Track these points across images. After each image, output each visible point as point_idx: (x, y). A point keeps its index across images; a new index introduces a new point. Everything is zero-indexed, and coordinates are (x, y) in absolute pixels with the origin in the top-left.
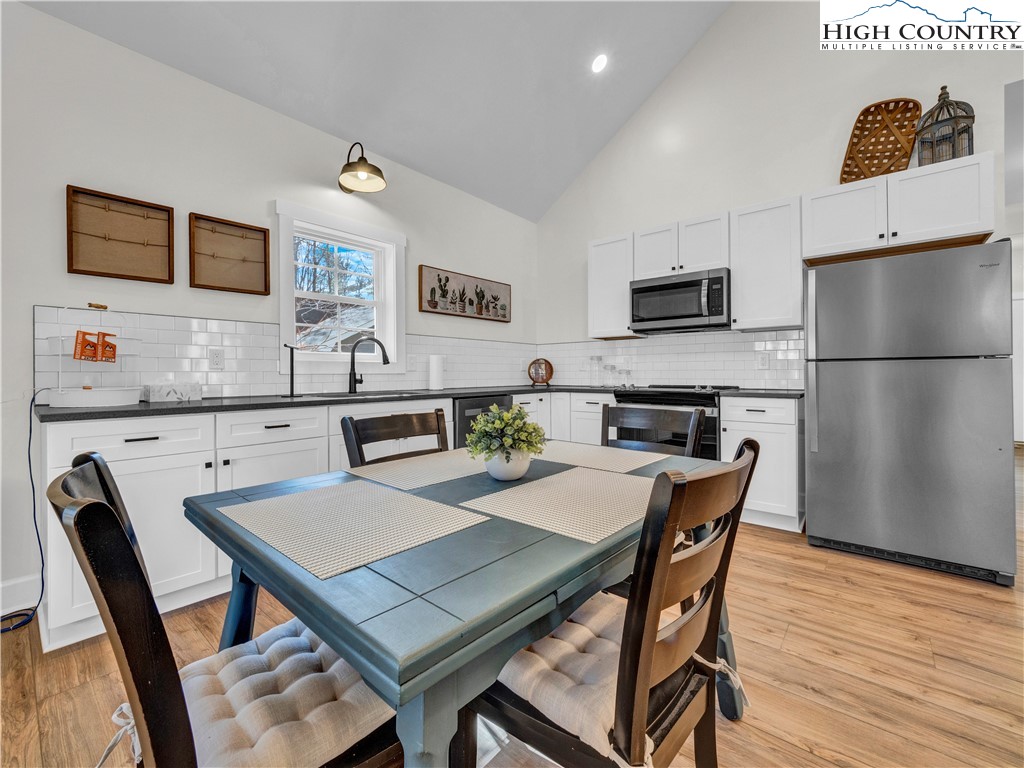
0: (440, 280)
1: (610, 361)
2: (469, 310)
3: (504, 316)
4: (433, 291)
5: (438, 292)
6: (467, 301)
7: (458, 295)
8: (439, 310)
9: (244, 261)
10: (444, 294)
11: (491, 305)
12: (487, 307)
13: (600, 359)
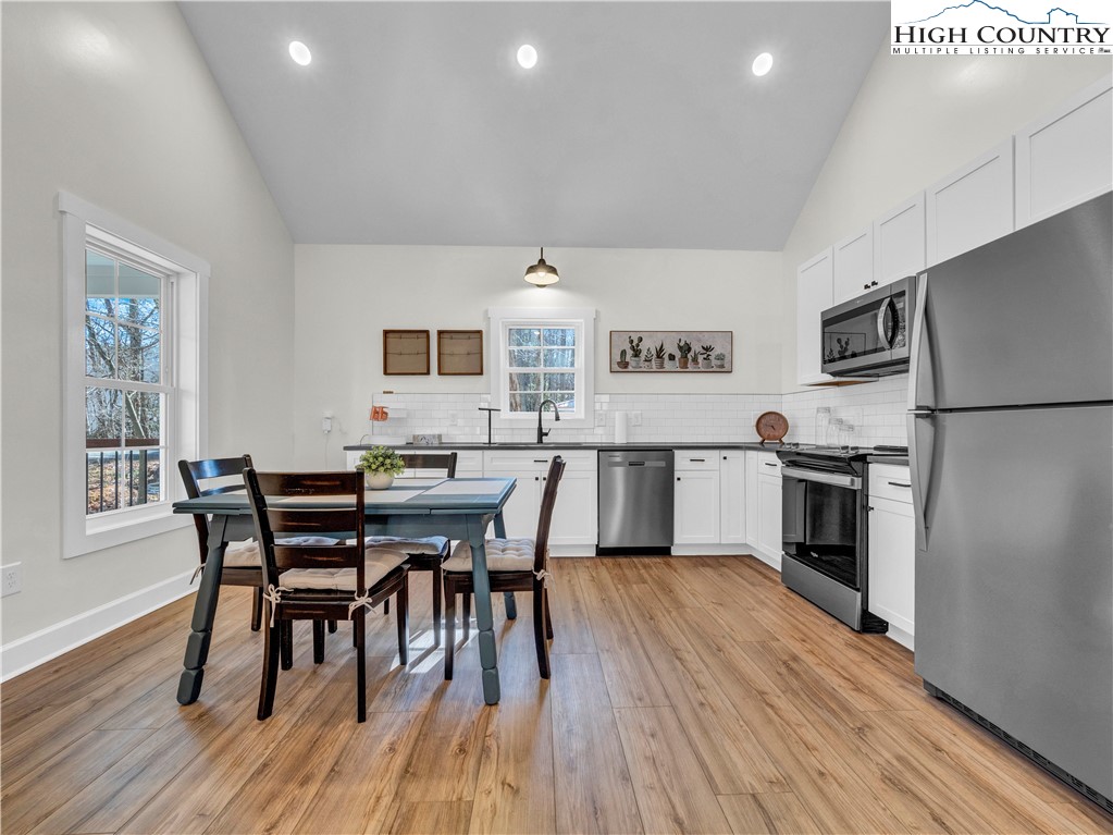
0: (632, 342)
1: (843, 415)
2: (668, 365)
3: (722, 366)
4: (623, 353)
5: (630, 353)
6: (666, 357)
7: (654, 352)
8: (630, 368)
9: (468, 354)
10: (637, 353)
11: (700, 358)
12: (695, 360)
13: (828, 410)
